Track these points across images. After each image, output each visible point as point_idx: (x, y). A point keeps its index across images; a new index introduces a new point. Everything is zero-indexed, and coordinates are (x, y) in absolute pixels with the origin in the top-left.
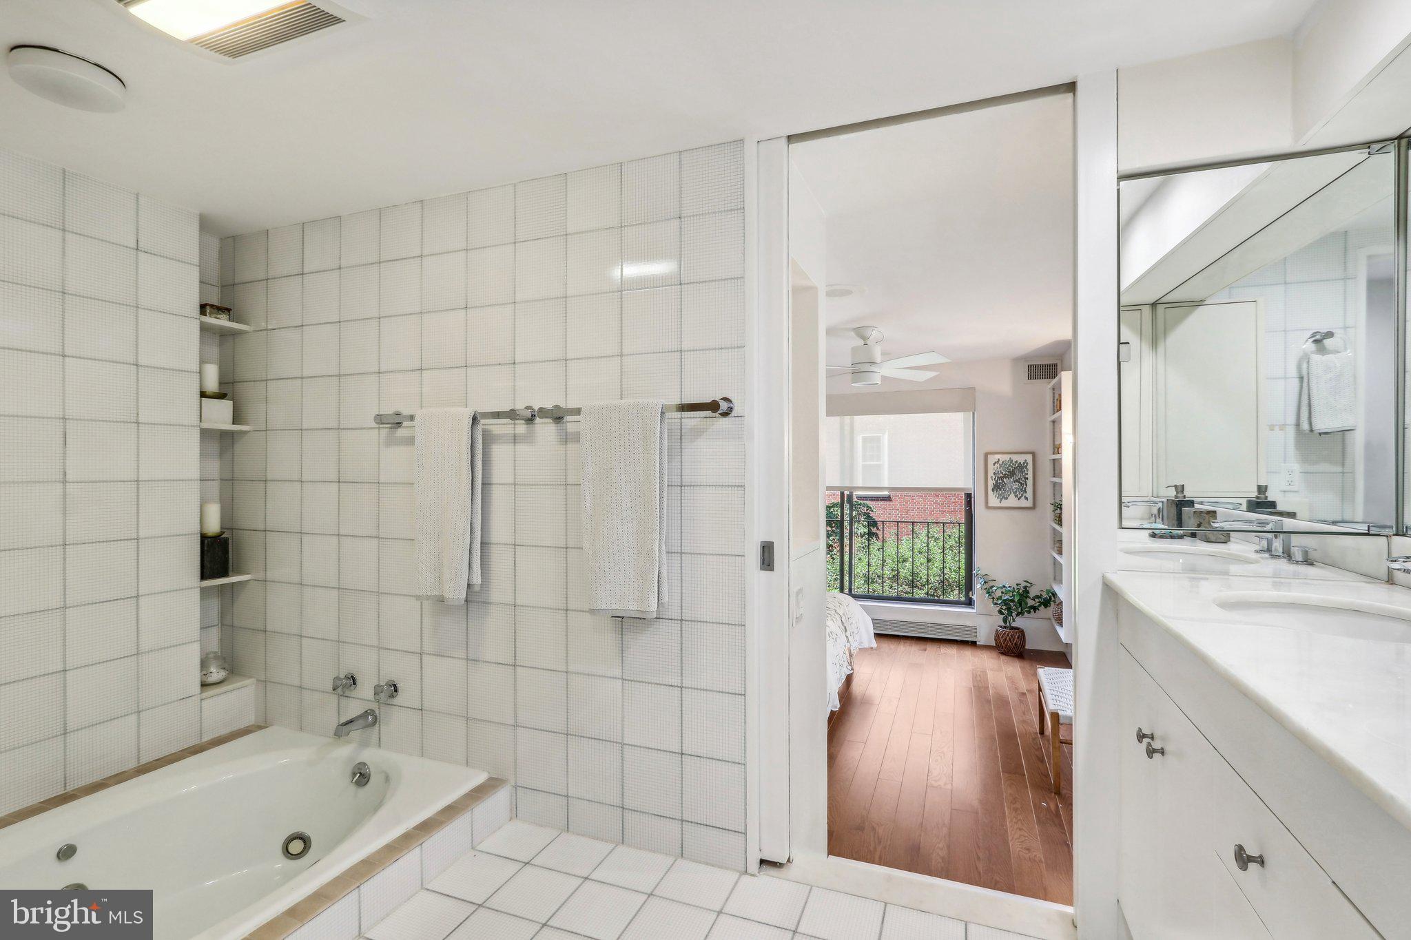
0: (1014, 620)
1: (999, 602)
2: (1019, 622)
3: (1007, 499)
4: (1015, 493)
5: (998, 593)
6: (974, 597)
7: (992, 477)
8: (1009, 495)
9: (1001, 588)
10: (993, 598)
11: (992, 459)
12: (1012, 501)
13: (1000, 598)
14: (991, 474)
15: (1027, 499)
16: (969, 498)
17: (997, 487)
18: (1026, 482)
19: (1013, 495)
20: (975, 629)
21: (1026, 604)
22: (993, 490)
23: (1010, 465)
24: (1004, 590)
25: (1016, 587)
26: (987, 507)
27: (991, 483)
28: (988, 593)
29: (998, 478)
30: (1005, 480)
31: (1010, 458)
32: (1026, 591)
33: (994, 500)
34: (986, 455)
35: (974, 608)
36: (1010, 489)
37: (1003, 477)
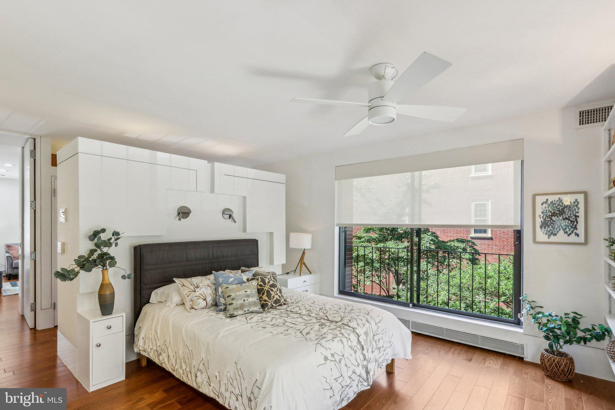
0: (561, 347)
1: (545, 329)
2: (566, 349)
3: (555, 235)
4: (564, 230)
5: (544, 320)
6: (522, 319)
7: (540, 216)
8: (558, 232)
9: (547, 316)
10: (540, 323)
11: (540, 200)
12: (561, 236)
13: (545, 325)
14: (539, 212)
15: (577, 235)
16: (518, 235)
17: (544, 225)
18: (576, 220)
19: (562, 232)
20: (522, 347)
21: (575, 334)
22: (541, 227)
23: (559, 205)
24: (550, 318)
25: (564, 316)
26: (535, 241)
27: (539, 221)
28: (534, 318)
29: (546, 216)
30: (553, 218)
31: (560, 198)
32: (576, 321)
33: (541, 236)
34: (534, 196)
35: (522, 328)
36: (559, 227)
37: (552, 216)
